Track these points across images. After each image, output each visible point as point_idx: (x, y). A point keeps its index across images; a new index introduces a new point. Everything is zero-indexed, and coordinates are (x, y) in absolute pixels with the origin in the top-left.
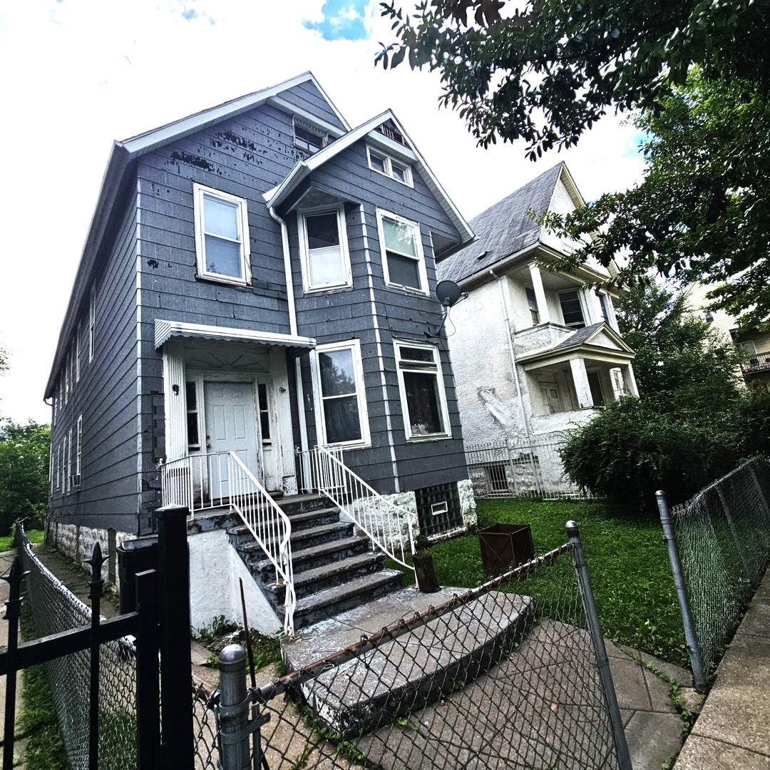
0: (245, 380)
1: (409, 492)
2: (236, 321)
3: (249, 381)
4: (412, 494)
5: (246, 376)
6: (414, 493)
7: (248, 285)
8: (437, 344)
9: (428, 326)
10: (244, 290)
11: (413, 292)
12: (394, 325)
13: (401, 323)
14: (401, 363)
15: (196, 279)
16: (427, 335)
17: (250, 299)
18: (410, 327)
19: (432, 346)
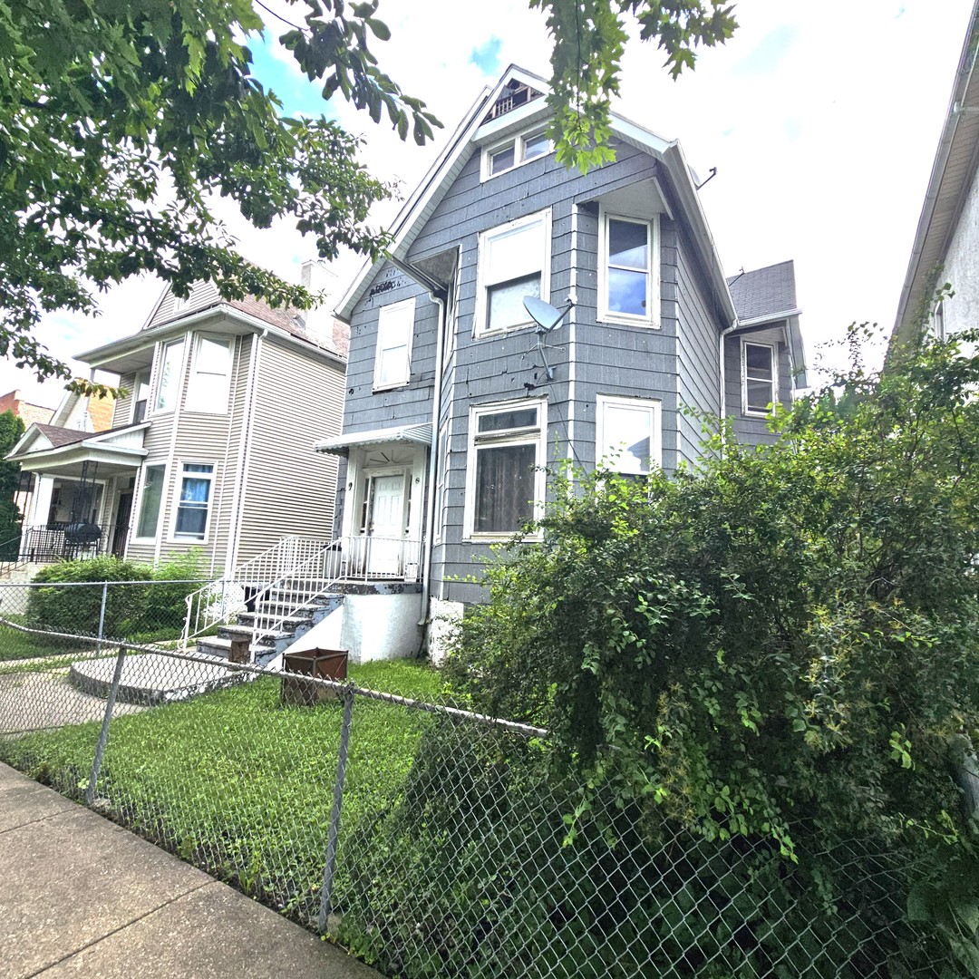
0: (398, 473)
1: (455, 603)
3: (401, 473)
4: (462, 607)
5: (400, 470)
6: (463, 604)
7: (407, 383)
8: (545, 395)
9: (536, 370)
10: (403, 389)
11: (517, 328)
12: (476, 388)
13: (487, 382)
14: (477, 439)
15: (374, 393)
16: (529, 387)
17: (407, 396)
18: (501, 383)
19: (538, 401)
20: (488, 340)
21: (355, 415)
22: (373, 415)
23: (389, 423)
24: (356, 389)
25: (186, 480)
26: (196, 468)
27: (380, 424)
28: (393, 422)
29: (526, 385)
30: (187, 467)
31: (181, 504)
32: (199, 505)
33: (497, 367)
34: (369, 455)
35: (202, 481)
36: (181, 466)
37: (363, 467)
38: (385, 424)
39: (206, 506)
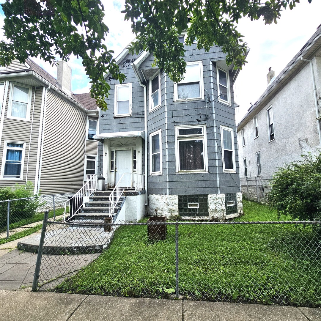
0: (128, 149)
1: (174, 196)
2: (125, 129)
3: (129, 149)
4: (177, 197)
5: (129, 148)
6: (177, 196)
7: (131, 115)
8: (205, 124)
9: (200, 115)
10: (129, 117)
11: (192, 100)
12: (176, 119)
13: (181, 118)
14: (178, 138)
15: (114, 118)
16: (199, 121)
17: (131, 120)
18: (187, 119)
19: (203, 126)
20: (180, 103)
21: (105, 126)
22: (115, 126)
23: (123, 130)
24: (105, 116)
25: (8, 151)
26: (13, 145)
27: (119, 130)
28: (125, 130)
29: (197, 120)
30: (8, 144)
31: (6, 162)
32: (16, 162)
33: (184, 113)
34: (112, 142)
35: (17, 151)
36: (5, 144)
37: (110, 147)
38: (121, 130)
39: (20, 163)
